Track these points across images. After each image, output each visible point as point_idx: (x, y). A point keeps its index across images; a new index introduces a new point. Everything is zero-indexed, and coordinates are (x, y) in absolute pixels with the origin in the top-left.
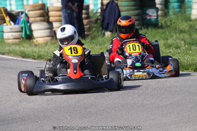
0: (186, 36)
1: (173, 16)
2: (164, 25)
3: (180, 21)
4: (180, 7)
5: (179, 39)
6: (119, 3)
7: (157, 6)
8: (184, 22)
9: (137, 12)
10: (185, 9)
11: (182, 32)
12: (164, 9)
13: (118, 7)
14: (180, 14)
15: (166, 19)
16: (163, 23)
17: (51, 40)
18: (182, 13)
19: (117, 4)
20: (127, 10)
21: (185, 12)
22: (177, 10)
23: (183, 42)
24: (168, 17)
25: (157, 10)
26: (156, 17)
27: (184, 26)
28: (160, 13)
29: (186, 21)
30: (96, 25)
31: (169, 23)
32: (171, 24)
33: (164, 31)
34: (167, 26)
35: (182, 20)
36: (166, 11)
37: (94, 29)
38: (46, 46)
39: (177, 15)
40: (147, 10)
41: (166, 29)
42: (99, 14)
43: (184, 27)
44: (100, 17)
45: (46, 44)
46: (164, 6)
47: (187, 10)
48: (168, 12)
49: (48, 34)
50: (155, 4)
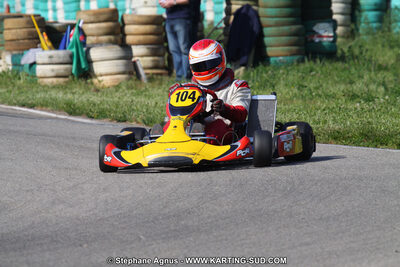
0: (389, 76)
1: (365, 37)
2: (347, 54)
3: (380, 46)
4: (380, 20)
5: (374, 82)
6: (261, 11)
7: (335, 17)
8: (387, 49)
9: (294, 28)
10: (390, 23)
11: (381, 68)
12: (349, 23)
13: (258, 17)
14: (380, 33)
15: (352, 43)
16: (346, 50)
17: (128, 79)
18: (383, 32)
19: (256, 13)
20: (277, 25)
21: (390, 30)
22: (375, 25)
23: (382, 89)
24: (356, 39)
25: (335, 24)
26: (331, 39)
27: (387, 56)
28: (340, 30)
29: (392, 47)
31: (356, 51)
32: (361, 53)
33: (346, 65)
34: (354, 57)
35: (383, 46)
36: (353, 26)
38: (117, 91)
39: (373, 34)
40: (314, 24)
41: (351, 62)
42: (221, 31)
43: (386, 58)
44: (223, 37)
45: (117, 87)
46: (348, 17)
47: (393, 25)
48: (358, 30)
49: (121, 69)
50: (331, 13)
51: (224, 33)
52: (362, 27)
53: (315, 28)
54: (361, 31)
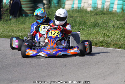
1: (53, 8)
2: (48, 14)
4: (58, 3)
7: (44, 2)
9: (31, 5)
12: (48, 4)
14: (58, 7)
15: (49, 10)
16: (47, 12)
20: (26, 4)
22: (56, 5)
24: (51, 9)
25: (44, 4)
28: (45, 6)
30: (6, 12)
31: (51, 13)
34: (50, 15)
37: (5, 15)
39: (56, 8)
40: (38, 4)
42: (8, 6)
44: (9, 8)
46: (48, 2)
47: (62, 5)
48: (51, 6)
51: (10, 6)
52: (53, 5)
53: (38, 5)
54: (52, 6)
